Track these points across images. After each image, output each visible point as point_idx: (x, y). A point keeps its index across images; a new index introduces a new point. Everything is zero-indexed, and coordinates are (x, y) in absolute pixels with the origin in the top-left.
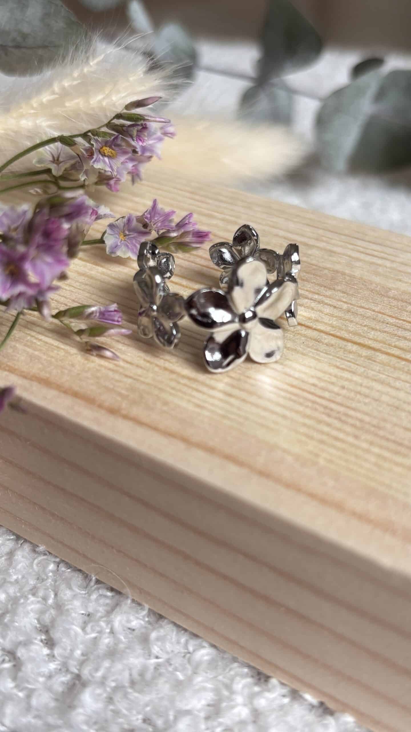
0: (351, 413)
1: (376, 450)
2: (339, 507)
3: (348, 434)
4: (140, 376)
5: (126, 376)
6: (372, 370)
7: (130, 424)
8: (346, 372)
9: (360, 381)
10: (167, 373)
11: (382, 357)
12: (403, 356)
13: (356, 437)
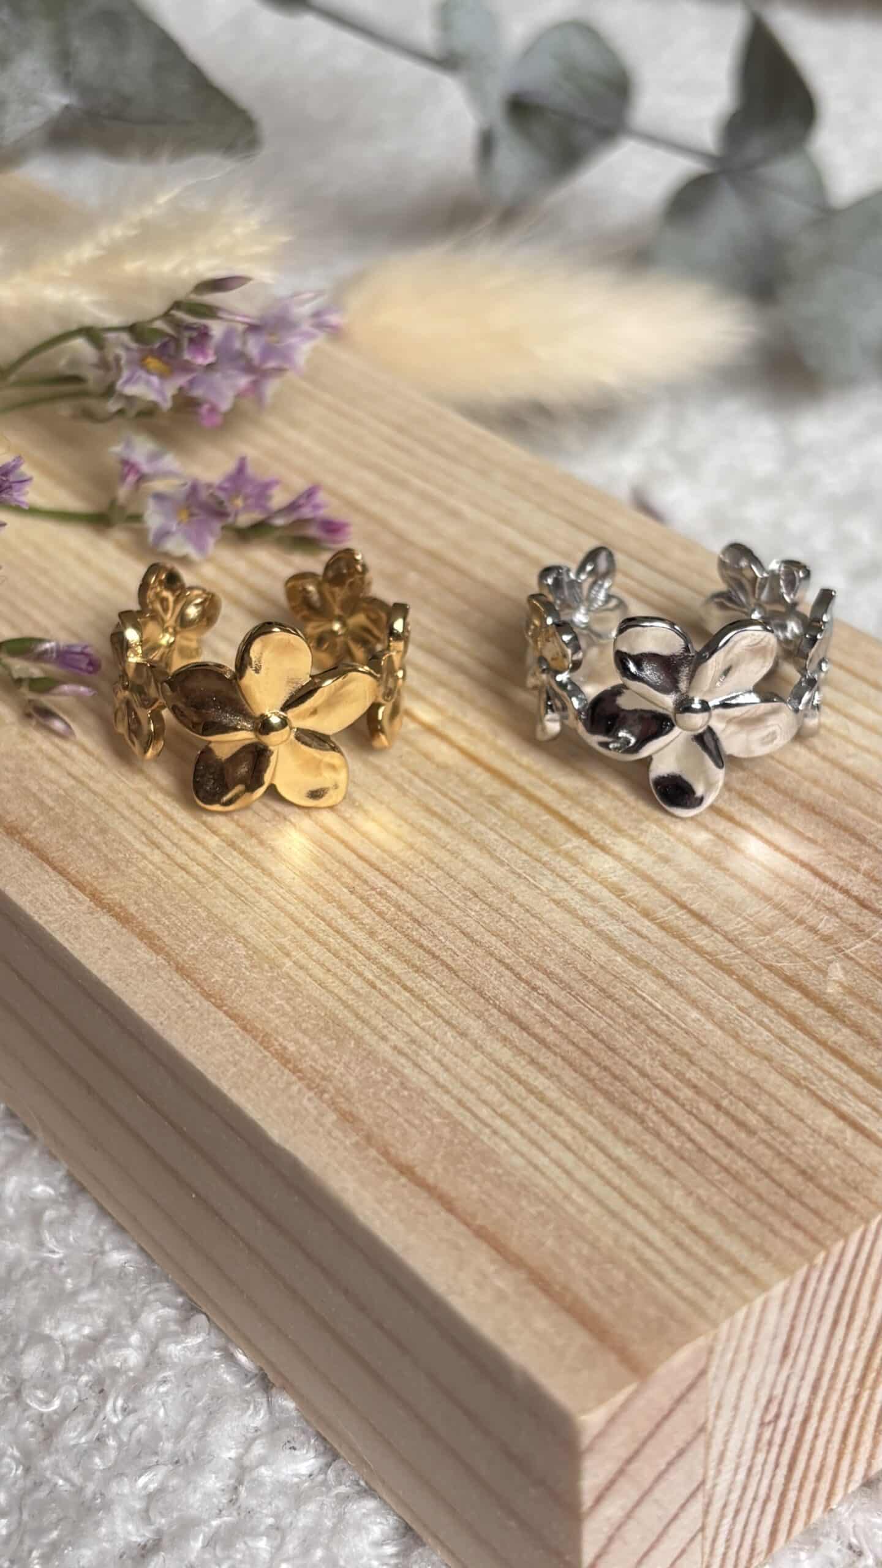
0: (394, 892)
1: (388, 960)
2: (265, 1041)
3: (362, 926)
4: (91, 777)
5: (69, 774)
6: (485, 824)
8: (435, 820)
9: (448, 840)
11: (517, 801)
12: (554, 805)
13: (372, 934)
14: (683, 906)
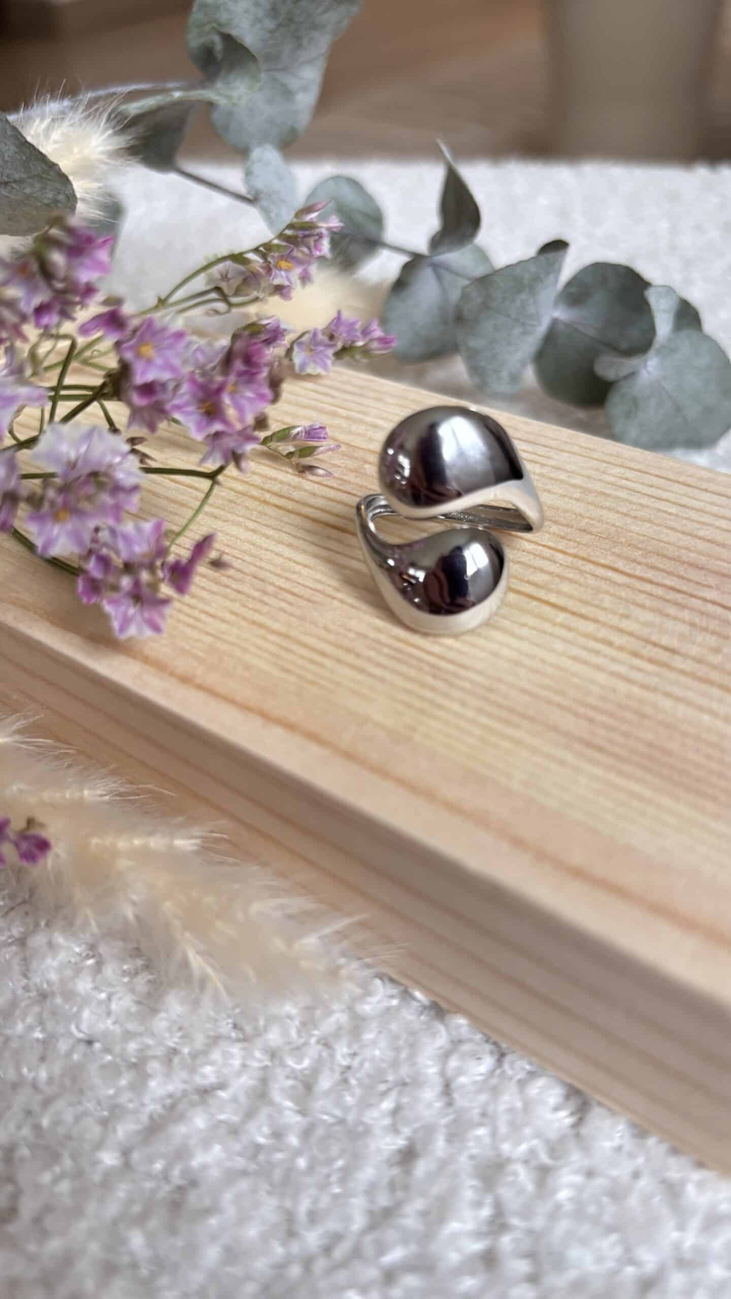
0: (462, 672)
1: (484, 720)
2: (429, 795)
3: (453, 700)
4: (223, 633)
5: (207, 634)
7: (201, 696)
10: (255, 628)
12: (535, 594)
13: (463, 704)
14: (655, 645)
